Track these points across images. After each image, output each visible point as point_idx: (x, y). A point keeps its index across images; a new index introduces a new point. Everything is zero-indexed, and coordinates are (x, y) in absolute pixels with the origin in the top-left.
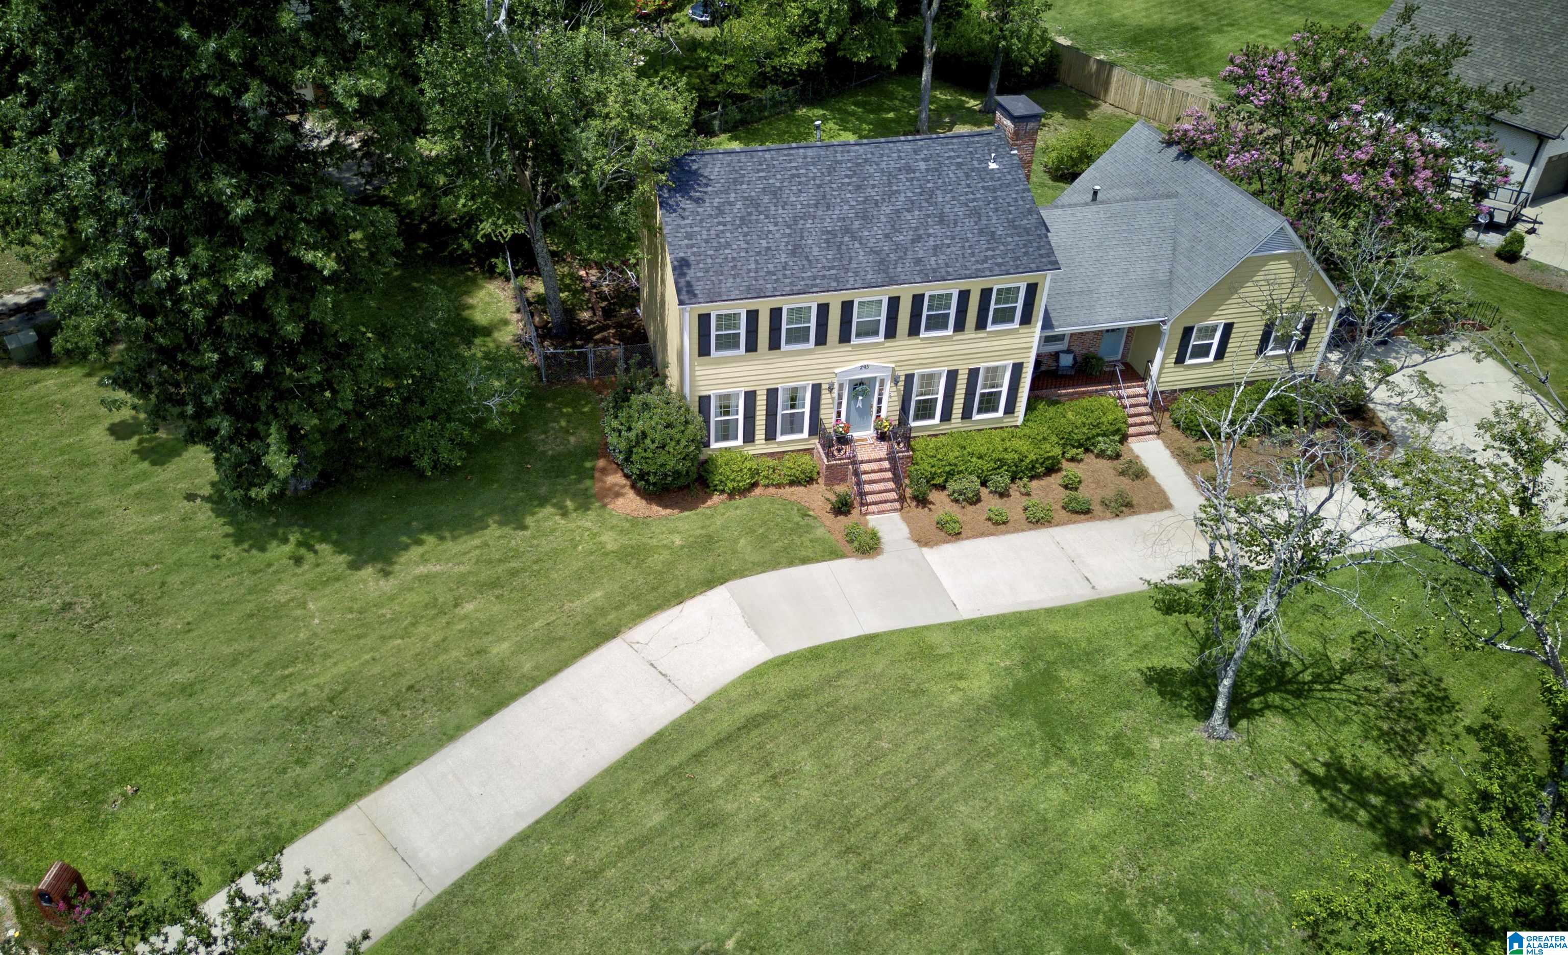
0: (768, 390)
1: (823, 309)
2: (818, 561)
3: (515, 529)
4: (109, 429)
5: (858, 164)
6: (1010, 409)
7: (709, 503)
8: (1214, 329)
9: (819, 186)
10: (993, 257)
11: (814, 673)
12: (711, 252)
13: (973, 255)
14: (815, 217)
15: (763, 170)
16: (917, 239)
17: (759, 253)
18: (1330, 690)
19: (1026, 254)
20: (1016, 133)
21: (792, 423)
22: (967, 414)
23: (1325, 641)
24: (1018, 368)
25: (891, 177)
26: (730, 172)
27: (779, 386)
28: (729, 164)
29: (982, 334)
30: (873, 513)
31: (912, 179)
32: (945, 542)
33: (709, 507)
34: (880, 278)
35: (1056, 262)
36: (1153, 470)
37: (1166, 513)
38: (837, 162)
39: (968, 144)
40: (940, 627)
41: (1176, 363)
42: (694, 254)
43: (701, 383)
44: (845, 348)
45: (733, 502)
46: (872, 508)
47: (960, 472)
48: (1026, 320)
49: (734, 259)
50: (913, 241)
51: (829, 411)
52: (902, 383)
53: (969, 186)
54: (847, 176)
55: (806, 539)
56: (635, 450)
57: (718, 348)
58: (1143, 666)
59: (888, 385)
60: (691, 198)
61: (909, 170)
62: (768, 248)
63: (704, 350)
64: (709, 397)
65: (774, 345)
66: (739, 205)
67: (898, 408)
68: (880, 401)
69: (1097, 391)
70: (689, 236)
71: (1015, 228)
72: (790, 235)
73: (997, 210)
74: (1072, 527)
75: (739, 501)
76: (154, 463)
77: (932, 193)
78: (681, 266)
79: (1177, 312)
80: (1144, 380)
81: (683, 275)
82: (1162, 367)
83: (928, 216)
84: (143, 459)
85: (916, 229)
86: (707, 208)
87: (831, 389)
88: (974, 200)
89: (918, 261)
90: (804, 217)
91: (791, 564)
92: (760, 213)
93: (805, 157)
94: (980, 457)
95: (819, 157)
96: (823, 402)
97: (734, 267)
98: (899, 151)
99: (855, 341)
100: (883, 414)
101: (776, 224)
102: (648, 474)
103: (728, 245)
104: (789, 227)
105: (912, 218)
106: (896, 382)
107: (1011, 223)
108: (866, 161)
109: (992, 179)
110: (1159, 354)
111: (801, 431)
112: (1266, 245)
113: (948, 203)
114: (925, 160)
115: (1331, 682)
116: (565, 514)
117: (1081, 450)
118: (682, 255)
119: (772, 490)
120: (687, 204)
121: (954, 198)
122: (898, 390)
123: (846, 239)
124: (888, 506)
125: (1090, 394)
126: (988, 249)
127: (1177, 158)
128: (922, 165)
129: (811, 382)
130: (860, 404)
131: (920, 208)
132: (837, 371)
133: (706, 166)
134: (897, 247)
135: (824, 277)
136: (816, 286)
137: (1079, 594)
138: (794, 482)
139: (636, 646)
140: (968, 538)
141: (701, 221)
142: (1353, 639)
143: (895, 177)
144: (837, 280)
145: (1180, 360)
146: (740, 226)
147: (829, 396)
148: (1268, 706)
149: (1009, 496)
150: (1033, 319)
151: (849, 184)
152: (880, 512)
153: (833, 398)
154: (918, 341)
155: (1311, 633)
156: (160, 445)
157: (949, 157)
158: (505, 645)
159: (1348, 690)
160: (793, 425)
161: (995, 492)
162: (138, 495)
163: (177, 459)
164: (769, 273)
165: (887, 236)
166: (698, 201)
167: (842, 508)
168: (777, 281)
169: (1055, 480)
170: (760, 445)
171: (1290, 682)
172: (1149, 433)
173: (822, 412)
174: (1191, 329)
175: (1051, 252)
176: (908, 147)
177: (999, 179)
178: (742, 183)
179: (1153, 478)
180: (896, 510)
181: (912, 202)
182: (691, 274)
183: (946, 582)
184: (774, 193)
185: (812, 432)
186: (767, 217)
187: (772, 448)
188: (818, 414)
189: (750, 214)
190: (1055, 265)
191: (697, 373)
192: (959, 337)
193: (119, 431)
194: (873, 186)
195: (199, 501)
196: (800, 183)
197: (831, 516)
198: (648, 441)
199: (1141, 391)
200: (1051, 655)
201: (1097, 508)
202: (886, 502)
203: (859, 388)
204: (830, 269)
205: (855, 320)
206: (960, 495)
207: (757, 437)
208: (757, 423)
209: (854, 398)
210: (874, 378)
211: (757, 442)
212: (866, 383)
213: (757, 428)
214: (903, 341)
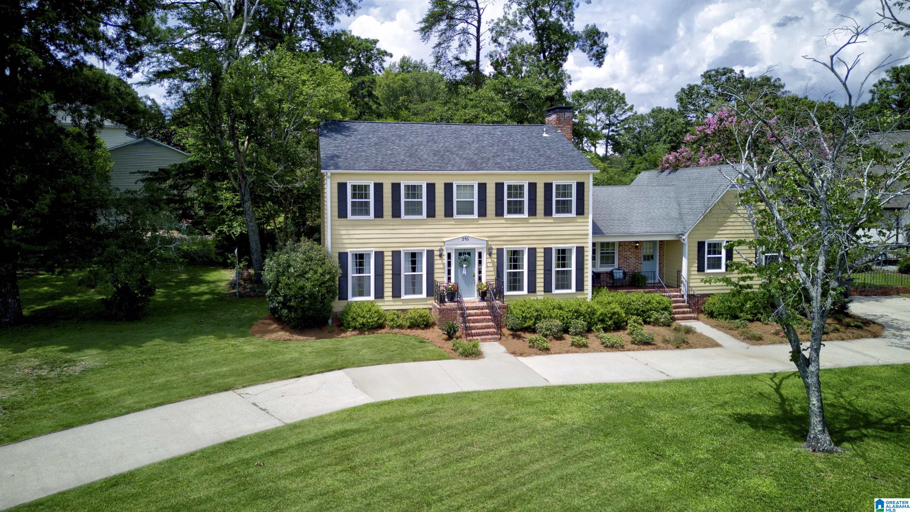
0: (393, 252)
1: (431, 188)
6: (580, 289)
8: (720, 245)
11: (412, 409)
13: (536, 163)
19: (573, 164)
20: (558, 119)
21: (414, 284)
22: (547, 290)
24: (581, 251)
27: (401, 250)
29: (549, 220)
34: (471, 168)
37: (717, 349)
41: (699, 271)
43: (340, 241)
44: (449, 221)
45: (362, 336)
46: (476, 338)
47: (545, 317)
48: (581, 211)
51: (441, 275)
52: (495, 257)
53: (530, 141)
57: (353, 214)
59: (485, 257)
63: (341, 214)
64: (347, 253)
65: (396, 214)
67: (494, 276)
68: (480, 272)
78: (332, 158)
79: (690, 228)
82: (689, 274)
87: (441, 256)
88: (533, 144)
89: (497, 164)
94: (561, 308)
96: (436, 266)
97: (366, 159)
99: (456, 217)
100: (484, 281)
106: (490, 254)
107: (561, 154)
109: (545, 139)
110: (685, 263)
111: (421, 292)
119: (396, 331)
121: (522, 144)
122: (492, 262)
124: (489, 337)
129: (426, 249)
130: (464, 272)
132: (445, 240)
133: (355, 125)
135: (430, 166)
136: (422, 168)
137: (656, 378)
138: (414, 327)
139: (245, 396)
140: (555, 353)
144: (440, 167)
145: (701, 269)
147: (440, 262)
150: (586, 211)
152: (483, 340)
153: (443, 264)
154: (503, 221)
160: (414, 286)
164: (391, 162)
168: (396, 165)
169: (622, 333)
170: (389, 302)
173: (436, 275)
174: (703, 244)
177: (551, 140)
180: (496, 340)
185: (429, 293)
187: (398, 305)
188: (433, 277)
191: (337, 233)
192: (533, 220)
197: (442, 342)
200: (641, 404)
201: (659, 343)
202: (488, 334)
203: (463, 258)
204: (435, 163)
205: (455, 200)
206: (547, 330)
207: (386, 294)
208: (386, 281)
209: (459, 265)
210: (474, 249)
211: (386, 299)
212: (469, 254)
213: (386, 285)
214: (491, 219)
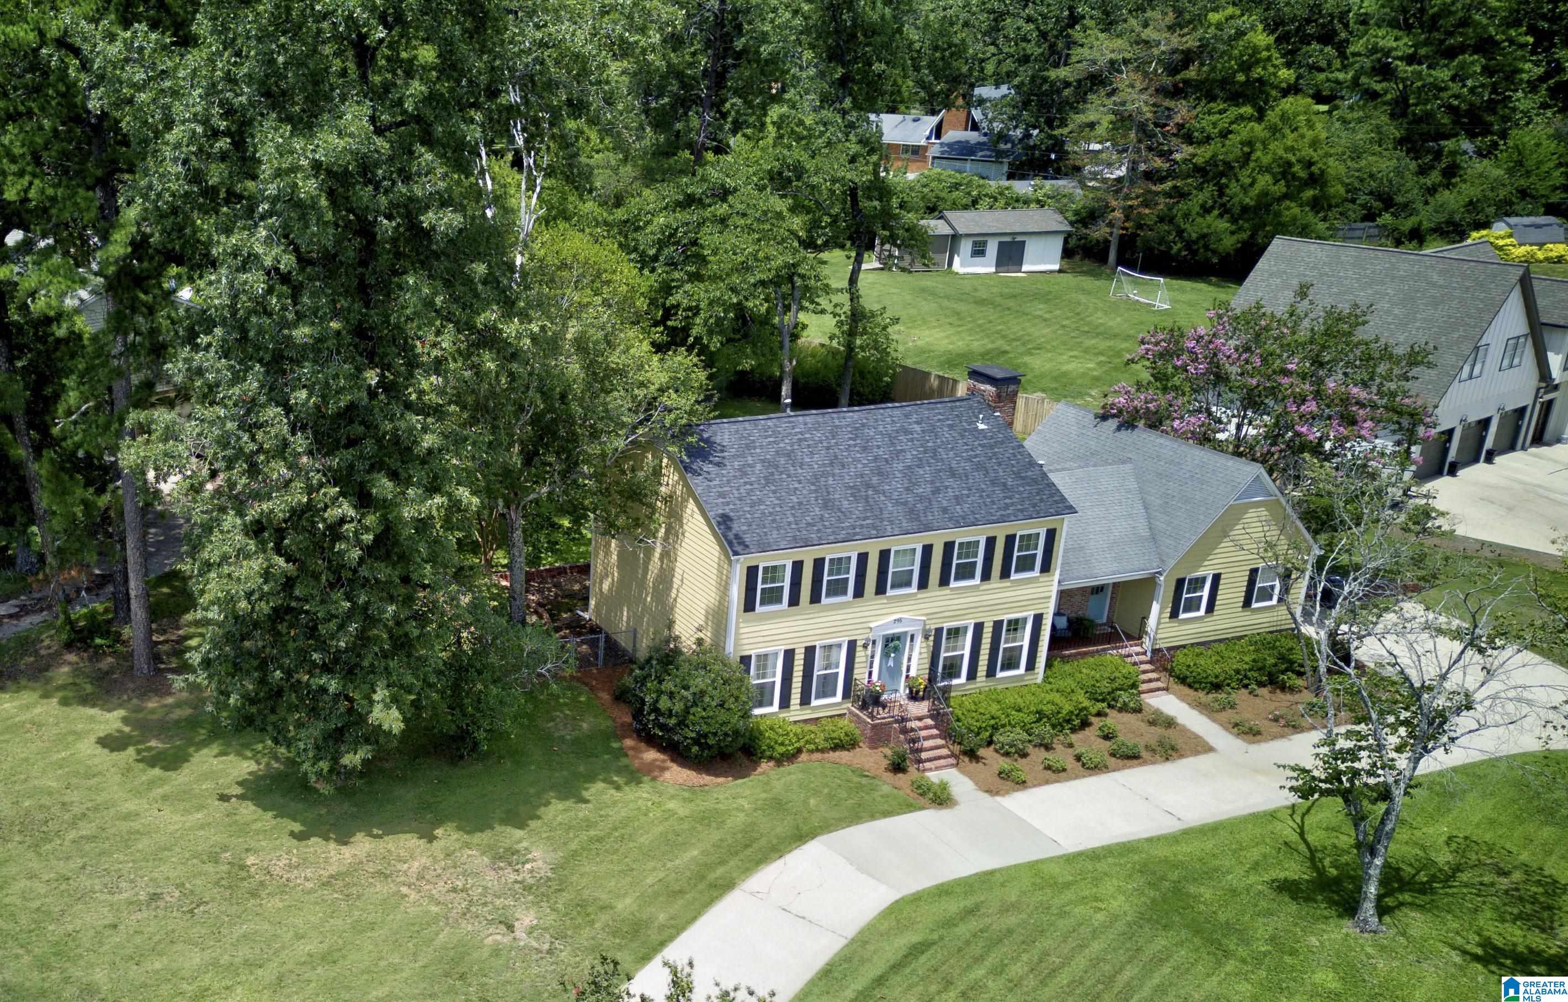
0: (806, 648)
1: (863, 558)
2: (898, 814)
3: (576, 803)
4: (97, 743)
5: (857, 429)
6: (1031, 666)
7: (759, 770)
8: (1203, 580)
9: (828, 448)
10: (1012, 504)
11: (953, 906)
12: (747, 509)
13: (993, 502)
14: (834, 475)
15: (770, 436)
16: (936, 491)
17: (793, 508)
18: (1450, 887)
19: (1041, 500)
20: (999, 396)
21: (826, 684)
22: (991, 673)
23: (1423, 848)
24: (1038, 619)
25: (892, 440)
26: (740, 439)
27: (817, 643)
28: (737, 432)
29: (1006, 583)
30: (931, 770)
31: (912, 440)
32: (1015, 791)
33: (761, 774)
34: (915, 525)
35: (1071, 507)
36: (1180, 720)
37: (1211, 755)
38: (837, 427)
39: (952, 408)
40: (1051, 860)
41: (1171, 617)
42: (732, 510)
43: (745, 641)
44: (881, 600)
45: (782, 769)
46: (927, 765)
47: (1003, 726)
48: (1046, 568)
49: (771, 514)
50: (933, 493)
51: (862, 669)
52: (932, 638)
53: (966, 444)
54: (850, 439)
55: (876, 795)
56: (692, 710)
57: (762, 603)
58: (1267, 878)
59: (919, 639)
60: (711, 462)
61: (907, 432)
62: (800, 503)
63: (749, 606)
64: (750, 657)
65: (815, 598)
66: (759, 466)
67: (927, 666)
68: (909, 659)
69: (1097, 651)
70: (722, 495)
71: (1023, 478)
72: (816, 491)
73: (1000, 464)
74: (1127, 772)
75: (788, 768)
76: (166, 769)
77: (935, 451)
78: (724, 522)
79: (1172, 563)
80: (1140, 638)
81: (729, 528)
82: (1159, 623)
83: (940, 471)
84: (153, 766)
85: (932, 482)
86: (730, 470)
87: (865, 646)
88: (976, 456)
89: (945, 510)
90: (825, 475)
91: (873, 817)
92: (781, 473)
93: (806, 424)
94: (1018, 710)
95: (818, 423)
96: (857, 660)
97: (774, 521)
98: (891, 416)
99: (890, 592)
100: (913, 673)
101: (800, 482)
102: (705, 736)
103: (761, 502)
104: (813, 484)
105: (925, 472)
106: (926, 637)
107: (1018, 475)
108: (863, 425)
109: (985, 437)
110: (1155, 607)
111: (834, 694)
112: (1246, 494)
113: (953, 459)
114: (918, 423)
115: (1447, 881)
116: (618, 788)
117: (1105, 705)
118: (720, 512)
119: (817, 756)
120: (707, 467)
121: (956, 454)
122: (928, 646)
123: (870, 493)
124: (942, 762)
125: (1092, 654)
126: (1005, 498)
127: (1119, 429)
128: (917, 428)
129: (847, 639)
130: (891, 662)
131: (929, 465)
132: (872, 625)
133: (715, 433)
134: (921, 498)
135: (862, 526)
136: (855, 534)
137: (1169, 826)
138: (837, 747)
139: (760, 895)
140: (1035, 786)
141: (729, 481)
142: (1448, 844)
143: (895, 438)
144: (875, 528)
145: (1174, 614)
146: (766, 485)
147: (863, 654)
148: (1402, 904)
149: (1053, 749)
150: (1053, 565)
151: (855, 446)
152: (937, 768)
153: (866, 656)
154: (948, 592)
155: (1407, 843)
156: (159, 753)
157: (939, 420)
158: (628, 901)
159: (1466, 885)
160: (827, 687)
161: (1041, 745)
162: (165, 798)
163: (186, 765)
164: (808, 524)
165: (907, 489)
166: (718, 464)
167: (898, 767)
168: (819, 531)
169: (1091, 734)
170: (796, 712)
171: (1409, 883)
172: (1158, 689)
173: (856, 671)
174: (1183, 580)
175: (1063, 499)
176: (897, 412)
177: (992, 438)
178: (755, 448)
179: (1184, 726)
180: (952, 766)
181: (920, 460)
182: (736, 527)
183: (1037, 824)
184: (788, 455)
185: (846, 695)
186: (789, 476)
187: (807, 714)
188: (852, 674)
189: (772, 474)
190: (1071, 510)
191: (742, 631)
192: (986, 586)
193: (111, 743)
194: (879, 447)
195: (234, 800)
196: (809, 446)
197: (890, 775)
198: (707, 699)
199: (1138, 649)
200: (1175, 875)
201: (1144, 754)
202: (940, 758)
203: (892, 645)
204: (865, 519)
205: (891, 570)
206: (1011, 747)
207: (792, 702)
208: (794, 685)
209: (886, 655)
210: (906, 633)
211: (792, 708)
212: (898, 638)
213: (793, 691)
214: (934, 591)
